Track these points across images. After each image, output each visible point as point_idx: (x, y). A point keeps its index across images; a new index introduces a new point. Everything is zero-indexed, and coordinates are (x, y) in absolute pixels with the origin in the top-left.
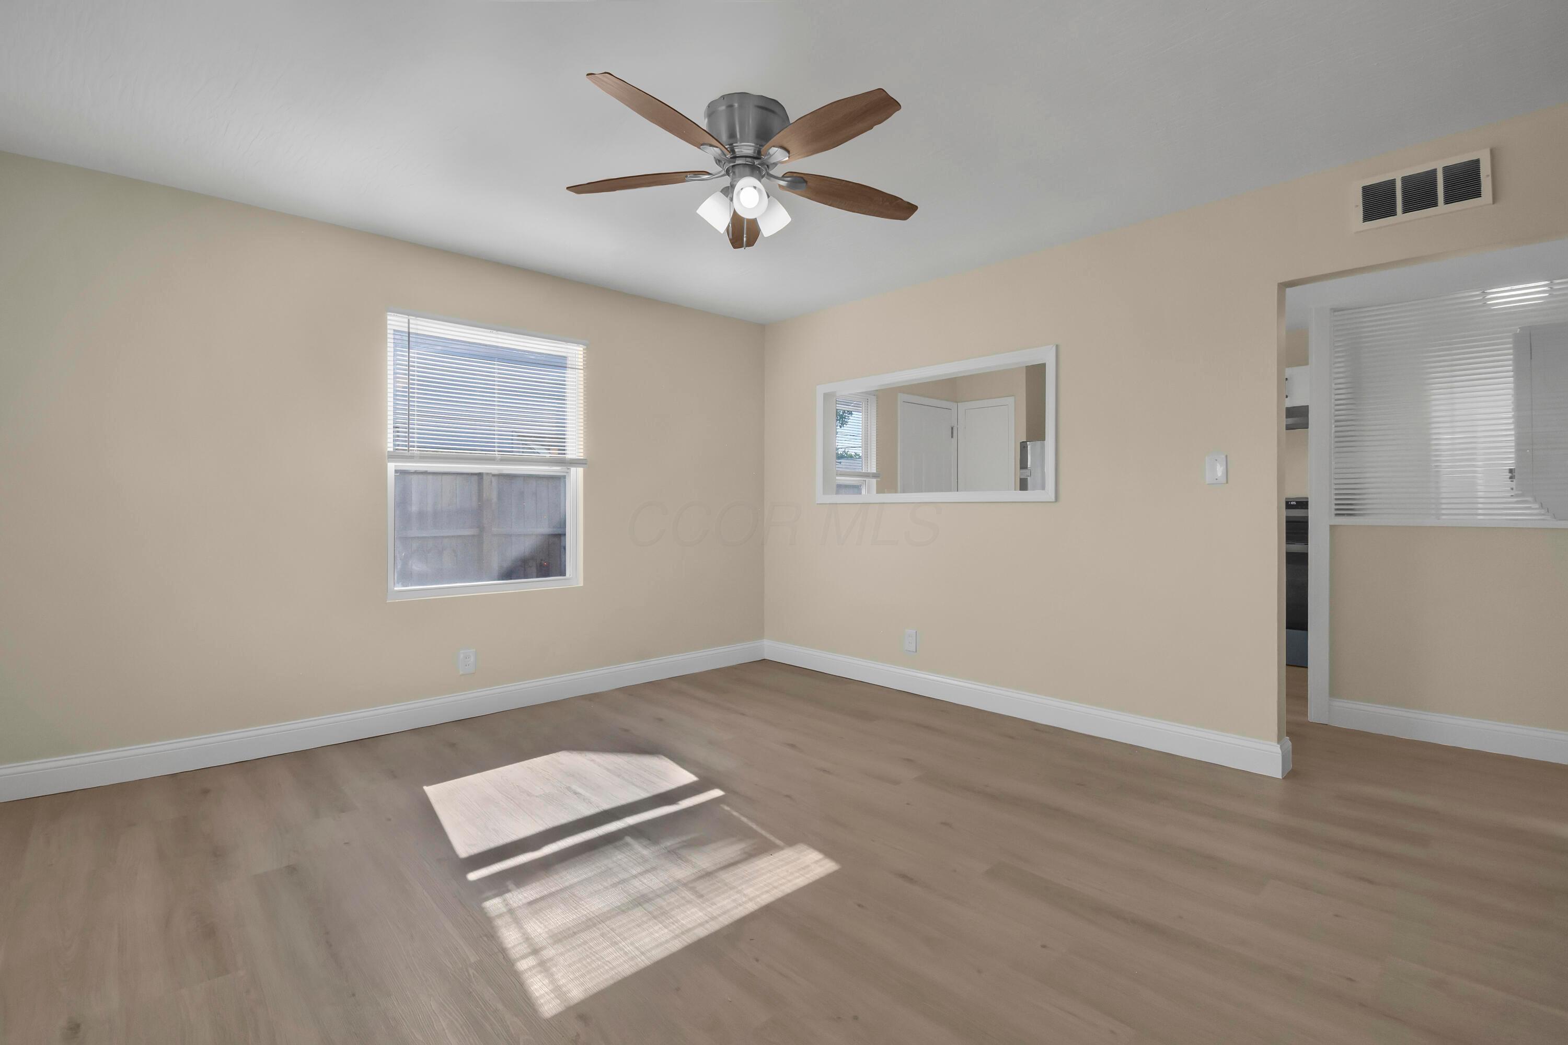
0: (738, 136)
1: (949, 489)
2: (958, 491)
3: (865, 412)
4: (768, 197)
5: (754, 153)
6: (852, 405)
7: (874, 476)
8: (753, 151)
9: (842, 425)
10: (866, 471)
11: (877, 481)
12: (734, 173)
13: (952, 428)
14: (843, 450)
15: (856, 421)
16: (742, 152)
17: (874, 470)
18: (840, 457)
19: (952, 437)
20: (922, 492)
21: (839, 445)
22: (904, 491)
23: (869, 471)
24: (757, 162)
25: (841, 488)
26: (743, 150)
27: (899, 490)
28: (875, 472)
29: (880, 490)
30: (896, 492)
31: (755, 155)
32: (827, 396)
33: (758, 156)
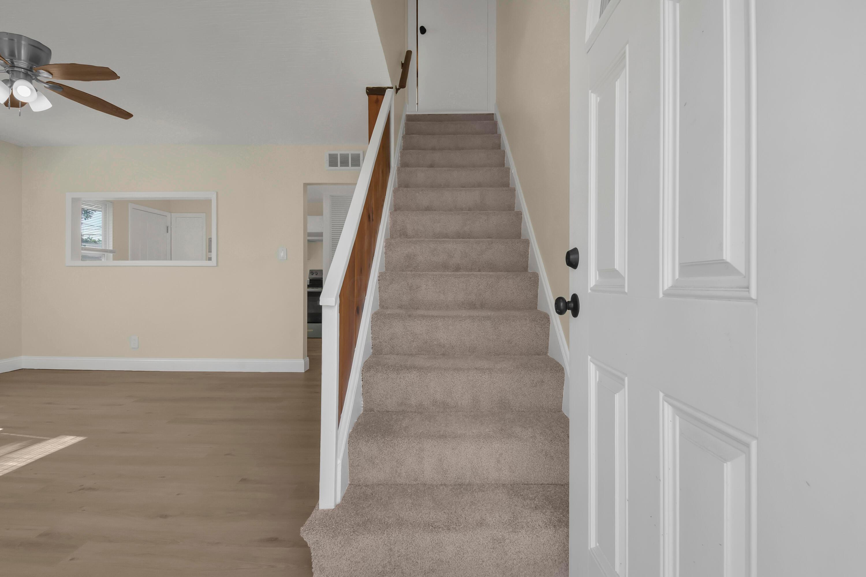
0: (17, 57)
1: (166, 259)
2: (171, 260)
3: (104, 212)
4: (37, 91)
5: (28, 67)
6: (94, 207)
7: (111, 252)
8: (26, 66)
9: (87, 218)
10: (105, 249)
11: (113, 255)
12: (13, 74)
13: (167, 227)
14: (88, 236)
15: (97, 217)
16: (19, 65)
17: (111, 248)
18: (86, 241)
19: (167, 232)
20: (147, 260)
21: (84, 232)
22: (134, 258)
23: (107, 249)
24: (29, 73)
25: (84, 258)
26: (20, 65)
27: (130, 257)
28: (112, 249)
29: (115, 259)
30: (128, 260)
31: (29, 69)
32: (75, 201)
33: (30, 69)
